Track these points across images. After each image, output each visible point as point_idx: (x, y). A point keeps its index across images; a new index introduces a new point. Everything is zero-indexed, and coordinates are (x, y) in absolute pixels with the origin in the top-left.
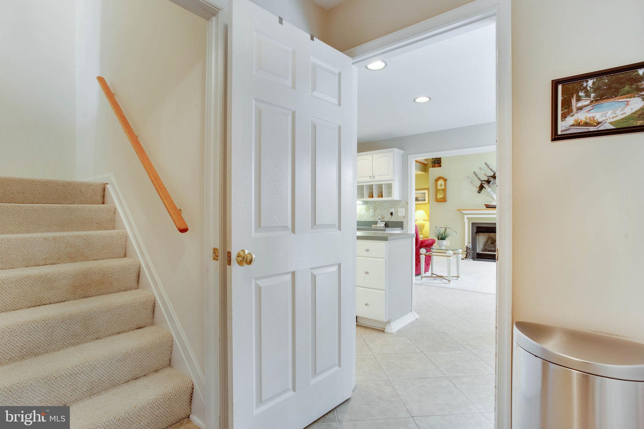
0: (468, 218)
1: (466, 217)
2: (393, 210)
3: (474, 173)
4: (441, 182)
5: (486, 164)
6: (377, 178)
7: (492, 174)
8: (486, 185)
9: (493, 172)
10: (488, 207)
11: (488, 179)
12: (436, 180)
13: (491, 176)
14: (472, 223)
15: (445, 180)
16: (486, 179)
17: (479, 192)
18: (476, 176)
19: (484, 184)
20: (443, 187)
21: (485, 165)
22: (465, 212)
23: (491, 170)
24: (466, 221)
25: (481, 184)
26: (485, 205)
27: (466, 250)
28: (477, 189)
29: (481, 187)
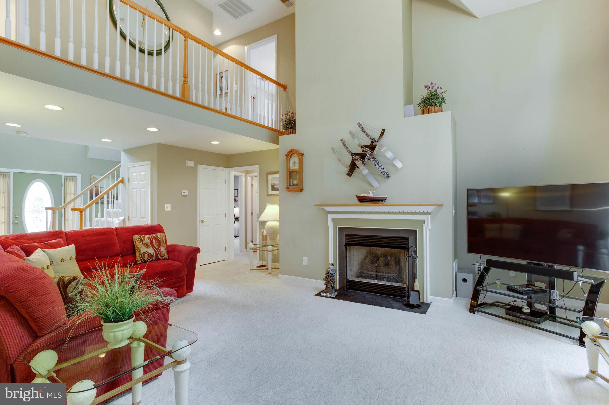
0: (333, 220)
1: (330, 217)
3: (342, 141)
4: (295, 159)
5: (359, 124)
7: (368, 142)
8: (358, 163)
9: (370, 138)
10: (362, 200)
11: (363, 151)
12: (287, 155)
13: (366, 146)
14: (340, 228)
15: (301, 155)
16: (360, 151)
17: (350, 174)
18: (345, 146)
19: (356, 159)
20: (297, 167)
21: (358, 127)
22: (328, 209)
23: (367, 135)
24: (330, 224)
25: (352, 159)
26: (358, 197)
27: (326, 277)
28: (347, 170)
29: (353, 167)
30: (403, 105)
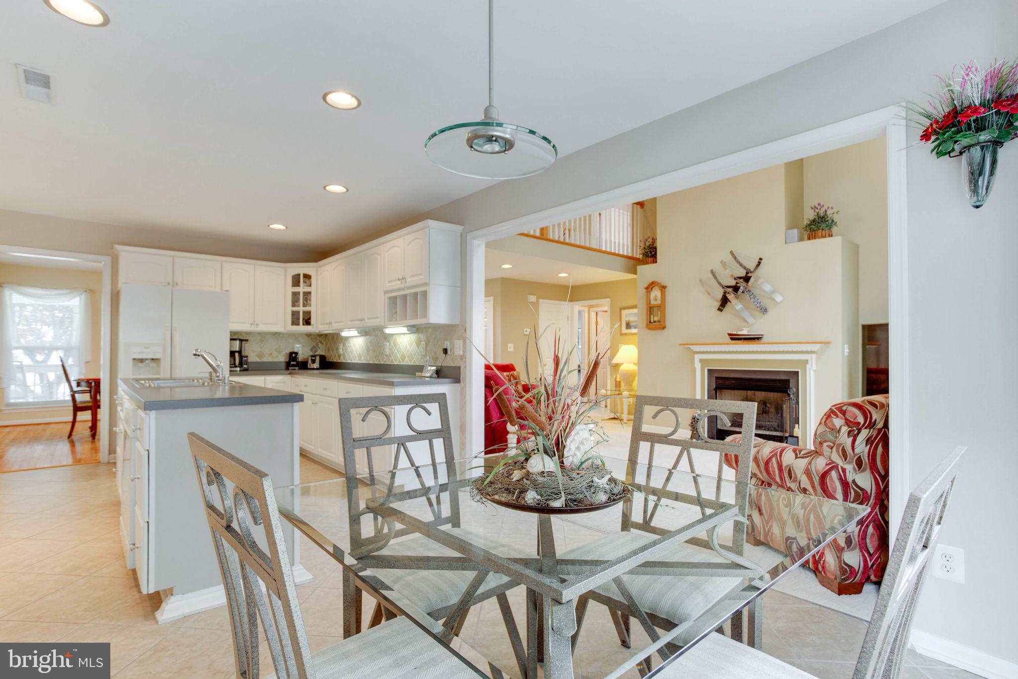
0: (701, 361)
1: (697, 357)
2: (447, 345)
3: (712, 272)
4: (656, 293)
5: (732, 253)
6: (410, 281)
7: (743, 273)
8: (731, 297)
9: (745, 268)
10: (734, 338)
11: (737, 283)
12: (647, 288)
13: (740, 278)
14: (709, 371)
15: (663, 288)
16: (733, 283)
17: (720, 310)
18: (715, 278)
19: (729, 293)
20: (659, 302)
21: (730, 256)
22: (695, 348)
23: (741, 265)
24: (698, 366)
25: (724, 293)
26: (730, 335)
27: (692, 423)
28: (717, 304)
29: (725, 301)
30: (784, 231)
